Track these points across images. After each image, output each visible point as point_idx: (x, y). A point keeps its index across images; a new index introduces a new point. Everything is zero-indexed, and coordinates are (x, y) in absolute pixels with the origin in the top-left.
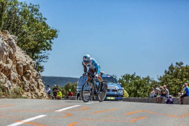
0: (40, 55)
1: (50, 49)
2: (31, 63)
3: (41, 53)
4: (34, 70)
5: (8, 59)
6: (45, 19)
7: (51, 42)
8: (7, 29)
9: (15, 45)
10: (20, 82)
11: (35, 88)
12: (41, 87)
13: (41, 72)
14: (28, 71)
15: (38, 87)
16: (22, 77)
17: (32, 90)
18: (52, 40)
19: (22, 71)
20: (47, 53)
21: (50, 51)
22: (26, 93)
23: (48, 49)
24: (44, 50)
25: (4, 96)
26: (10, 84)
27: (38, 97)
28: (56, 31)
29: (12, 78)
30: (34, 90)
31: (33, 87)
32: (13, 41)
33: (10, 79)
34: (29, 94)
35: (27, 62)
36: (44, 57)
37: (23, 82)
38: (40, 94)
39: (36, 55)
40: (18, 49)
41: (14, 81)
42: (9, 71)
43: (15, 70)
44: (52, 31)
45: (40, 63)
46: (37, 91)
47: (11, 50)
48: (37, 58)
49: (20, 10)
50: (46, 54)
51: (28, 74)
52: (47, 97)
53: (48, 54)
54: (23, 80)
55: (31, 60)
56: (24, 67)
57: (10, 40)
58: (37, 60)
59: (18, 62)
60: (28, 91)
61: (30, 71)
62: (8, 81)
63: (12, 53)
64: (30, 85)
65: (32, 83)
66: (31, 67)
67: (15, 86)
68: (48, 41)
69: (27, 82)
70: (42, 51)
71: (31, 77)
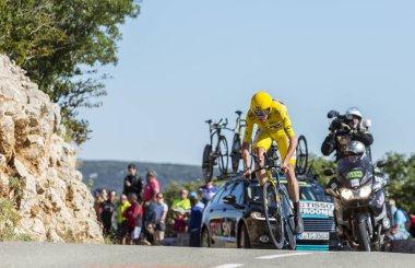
0: (75, 79)
1: (109, 57)
2: (44, 110)
3: (78, 72)
4: (55, 136)
7: (113, 31)
10: (5, 180)
11: (60, 204)
12: (78, 199)
13: (79, 142)
15: (70, 197)
16: (11, 163)
17: (46, 209)
18: (118, 25)
20: (100, 74)
21: (110, 65)
22: (26, 222)
23: (105, 61)
24: (91, 63)
27: (70, 238)
30: (56, 210)
31: (50, 198)
34: (39, 227)
35: (30, 108)
36: (89, 90)
37: (15, 181)
39: (60, 79)
45: (74, 110)
46: (66, 213)
48: (61, 91)
50: (96, 79)
51: (31, 151)
52: (101, 237)
53: (104, 77)
54: (17, 175)
55: (46, 99)
58: (62, 99)
60: (33, 214)
61: (40, 140)
64: (40, 192)
65: (49, 184)
66: (45, 125)
68: (102, 28)
69: (31, 182)
70: (82, 67)
71: (44, 164)
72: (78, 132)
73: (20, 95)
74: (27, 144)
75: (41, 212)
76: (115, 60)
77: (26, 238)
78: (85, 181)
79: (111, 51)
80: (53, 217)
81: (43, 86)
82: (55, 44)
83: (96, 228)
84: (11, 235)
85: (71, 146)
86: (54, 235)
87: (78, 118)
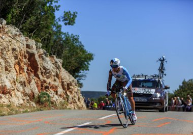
0: (80, 74)
1: (87, 69)
2: (73, 81)
4: (76, 86)
5: (55, 78)
6: (83, 45)
7: (88, 64)
8: (54, 54)
9: (61, 66)
10: (65, 96)
11: (77, 101)
12: (81, 100)
13: (81, 87)
14: (70, 87)
15: (79, 100)
16: (66, 92)
17: (74, 102)
18: (89, 62)
19: (66, 87)
22: (69, 105)
23: (86, 70)
24: (83, 70)
25: (53, 108)
26: (58, 98)
27: (79, 108)
28: (93, 55)
29: (59, 93)
30: (76, 102)
31: (75, 100)
32: (59, 63)
33: (57, 94)
34: (72, 106)
35: (70, 80)
36: (83, 76)
38: (80, 106)
39: (77, 74)
40: (63, 70)
41: (60, 96)
42: (56, 87)
43: (61, 87)
44: (89, 54)
46: (78, 103)
47: (58, 70)
48: (77, 76)
49: (64, 39)
50: (84, 74)
51: (70, 90)
52: (86, 108)
53: (86, 73)
54: (67, 95)
55: (73, 78)
56: (68, 84)
57: (56, 62)
58: (77, 78)
59: (63, 80)
60: (71, 103)
61: (72, 87)
62: (56, 96)
63: (58, 73)
64: (73, 99)
65: (75, 97)
66: (73, 84)
67: (61, 99)
68: (86, 63)
69: (71, 96)
70: (81, 71)
71: (73, 92)
72: (81, 85)
73: (68, 77)
74: (70, 88)
75: (73, 103)
76: (88, 70)
77: (70, 109)
78: (82, 96)
79: (88, 68)
80: (75, 104)
81: (73, 76)
82: (75, 66)
83: (85, 106)
84: (66, 108)
85: (79, 89)
86: (76, 108)
87: (81, 82)
